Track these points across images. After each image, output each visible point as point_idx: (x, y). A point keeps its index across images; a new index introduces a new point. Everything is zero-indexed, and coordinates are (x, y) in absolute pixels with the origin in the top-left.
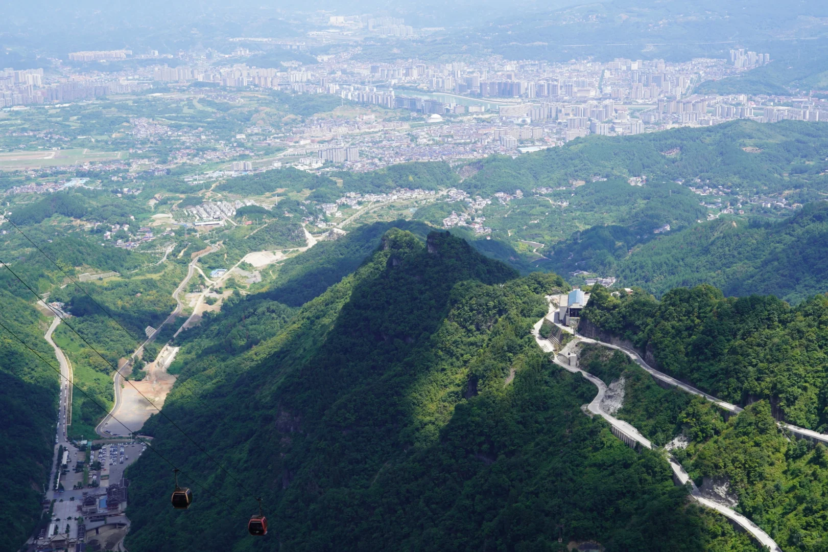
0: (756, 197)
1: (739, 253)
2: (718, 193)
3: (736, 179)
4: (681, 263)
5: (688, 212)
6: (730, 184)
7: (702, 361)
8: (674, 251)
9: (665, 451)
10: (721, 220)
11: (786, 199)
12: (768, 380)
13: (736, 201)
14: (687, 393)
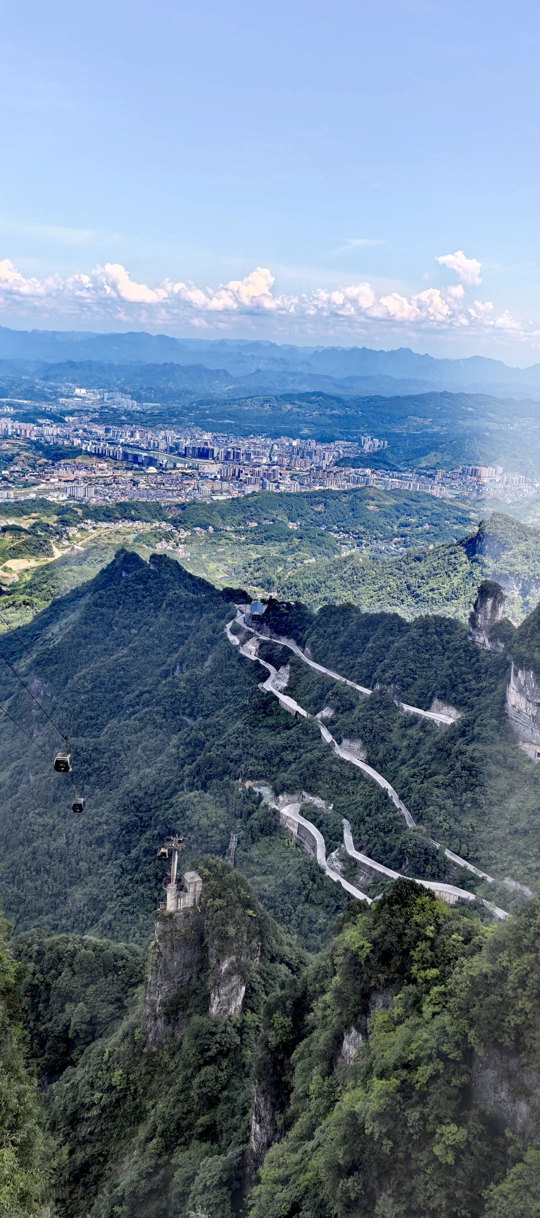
0: (375, 542)
1: (363, 580)
2: (349, 537)
3: (362, 528)
4: (323, 585)
5: (328, 549)
6: (357, 531)
7: (345, 656)
8: (318, 576)
9: (317, 718)
10: (351, 557)
11: (395, 544)
12: (390, 672)
13: (361, 543)
14: (333, 678)
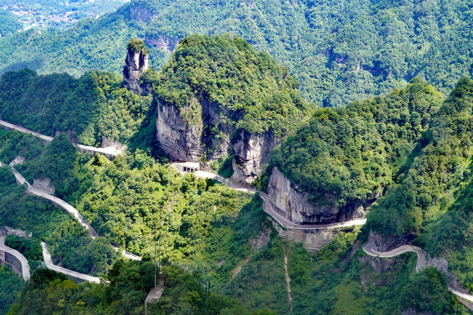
0: (51, 16)
1: (44, 49)
2: (28, 14)
3: (39, 6)
4: (10, 56)
5: (11, 25)
6: (35, 9)
7: (28, 112)
8: (5, 49)
9: (10, 166)
10: (32, 30)
11: (68, 17)
12: (66, 120)
13: (40, 18)
14: (20, 132)
